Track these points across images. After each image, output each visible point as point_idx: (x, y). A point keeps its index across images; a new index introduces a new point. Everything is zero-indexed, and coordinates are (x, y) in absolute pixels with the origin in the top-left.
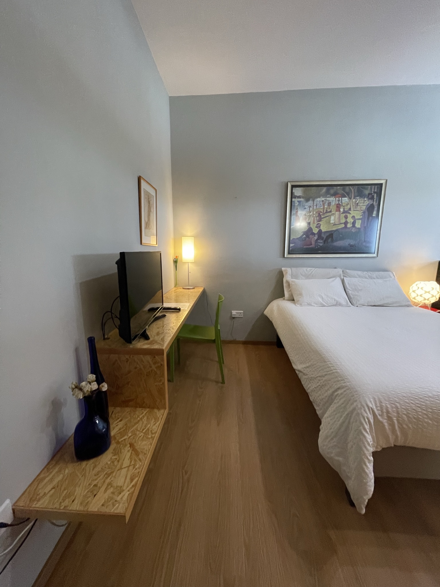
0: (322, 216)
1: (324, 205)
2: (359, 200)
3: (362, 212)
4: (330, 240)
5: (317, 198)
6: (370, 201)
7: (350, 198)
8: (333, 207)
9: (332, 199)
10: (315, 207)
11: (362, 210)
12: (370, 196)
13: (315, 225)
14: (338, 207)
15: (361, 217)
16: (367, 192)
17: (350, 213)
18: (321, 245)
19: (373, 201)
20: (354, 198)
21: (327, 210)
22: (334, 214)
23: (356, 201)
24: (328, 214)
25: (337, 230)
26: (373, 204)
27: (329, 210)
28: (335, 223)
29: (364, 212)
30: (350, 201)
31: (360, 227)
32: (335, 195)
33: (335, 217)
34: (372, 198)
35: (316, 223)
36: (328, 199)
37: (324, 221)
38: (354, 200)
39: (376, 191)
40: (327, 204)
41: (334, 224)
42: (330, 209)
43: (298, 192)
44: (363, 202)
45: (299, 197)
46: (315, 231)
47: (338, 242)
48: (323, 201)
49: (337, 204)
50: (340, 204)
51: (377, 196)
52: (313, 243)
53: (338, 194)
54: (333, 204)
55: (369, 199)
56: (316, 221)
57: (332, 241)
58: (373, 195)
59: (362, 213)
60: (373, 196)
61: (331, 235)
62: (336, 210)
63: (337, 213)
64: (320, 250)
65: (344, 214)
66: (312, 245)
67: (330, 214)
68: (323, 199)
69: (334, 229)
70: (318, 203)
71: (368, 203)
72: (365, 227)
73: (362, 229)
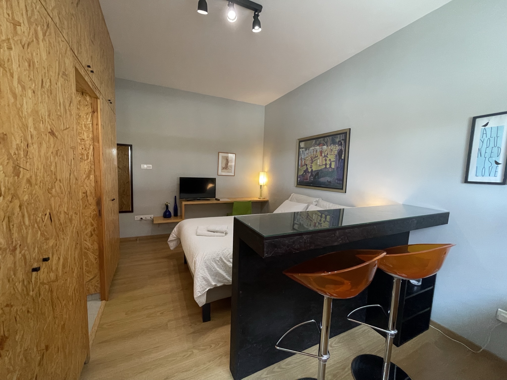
0: (313, 160)
1: (314, 151)
2: (332, 147)
3: (335, 155)
4: (317, 177)
5: (310, 148)
6: (340, 146)
7: (328, 146)
8: (319, 154)
9: (318, 148)
10: (309, 154)
11: (335, 154)
12: (340, 143)
13: (310, 166)
14: (321, 152)
15: (335, 160)
16: (337, 140)
17: (327, 157)
18: (312, 180)
19: (342, 147)
20: (330, 146)
21: (315, 156)
22: (319, 158)
23: (331, 148)
24: (316, 158)
25: (321, 170)
26: (341, 149)
27: (316, 156)
28: (320, 164)
29: (336, 156)
30: (327, 148)
31: (334, 167)
32: (319, 145)
33: (320, 160)
34: (341, 144)
35: (310, 164)
36: (316, 148)
37: (314, 163)
38: (330, 147)
39: (343, 138)
40: (315, 151)
42: (317, 154)
43: (302, 145)
44: (335, 148)
45: (302, 148)
46: (310, 170)
47: (322, 179)
48: (313, 149)
49: (320, 151)
51: (344, 143)
52: (308, 178)
54: (318, 151)
56: (310, 163)
57: (318, 178)
60: (342, 143)
61: (317, 174)
63: (321, 157)
64: (312, 184)
65: (324, 158)
66: (307, 180)
67: (317, 158)
68: (313, 148)
69: (320, 169)
70: (311, 151)
71: (338, 148)
72: (337, 168)
73: (335, 170)
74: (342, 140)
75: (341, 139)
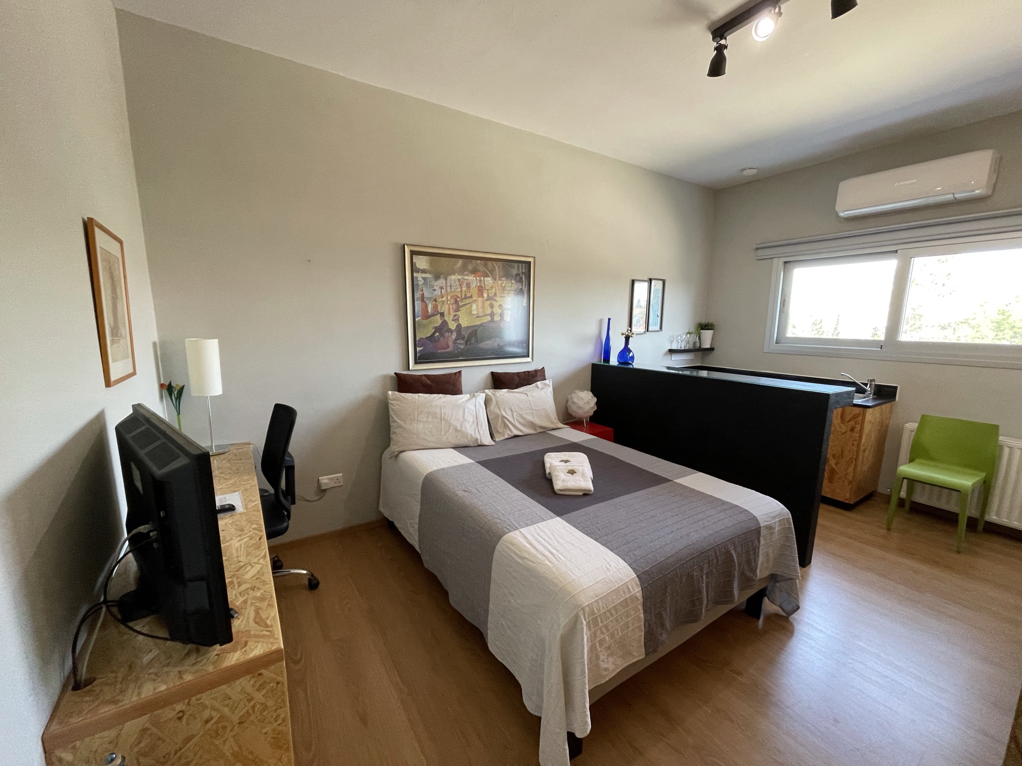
0: (460, 304)
1: (461, 285)
4: (473, 340)
5: (450, 274)
6: (518, 283)
7: (495, 279)
8: (474, 291)
10: (449, 288)
12: (518, 278)
13: (451, 317)
14: (481, 290)
15: (510, 306)
18: (462, 347)
19: (522, 286)
20: (499, 280)
21: (466, 295)
22: (475, 300)
23: (502, 284)
24: (467, 301)
25: (482, 325)
26: (522, 289)
27: (468, 295)
31: (510, 320)
32: (474, 272)
33: (477, 305)
34: (521, 281)
35: (453, 314)
37: (463, 311)
38: (499, 282)
39: (524, 271)
40: (465, 285)
41: (477, 315)
42: (469, 292)
43: (421, 263)
45: (424, 271)
46: (452, 326)
47: (485, 342)
48: (459, 280)
49: (479, 287)
50: (482, 287)
51: (526, 278)
52: (451, 344)
53: (478, 271)
54: (473, 285)
55: (517, 282)
56: (451, 311)
57: (477, 341)
58: (521, 276)
60: (521, 278)
61: (474, 333)
62: (478, 294)
63: (480, 299)
64: (462, 356)
65: (489, 302)
66: (449, 347)
67: (471, 300)
68: (460, 277)
70: (453, 282)
71: (516, 287)
72: (516, 321)
73: (512, 324)
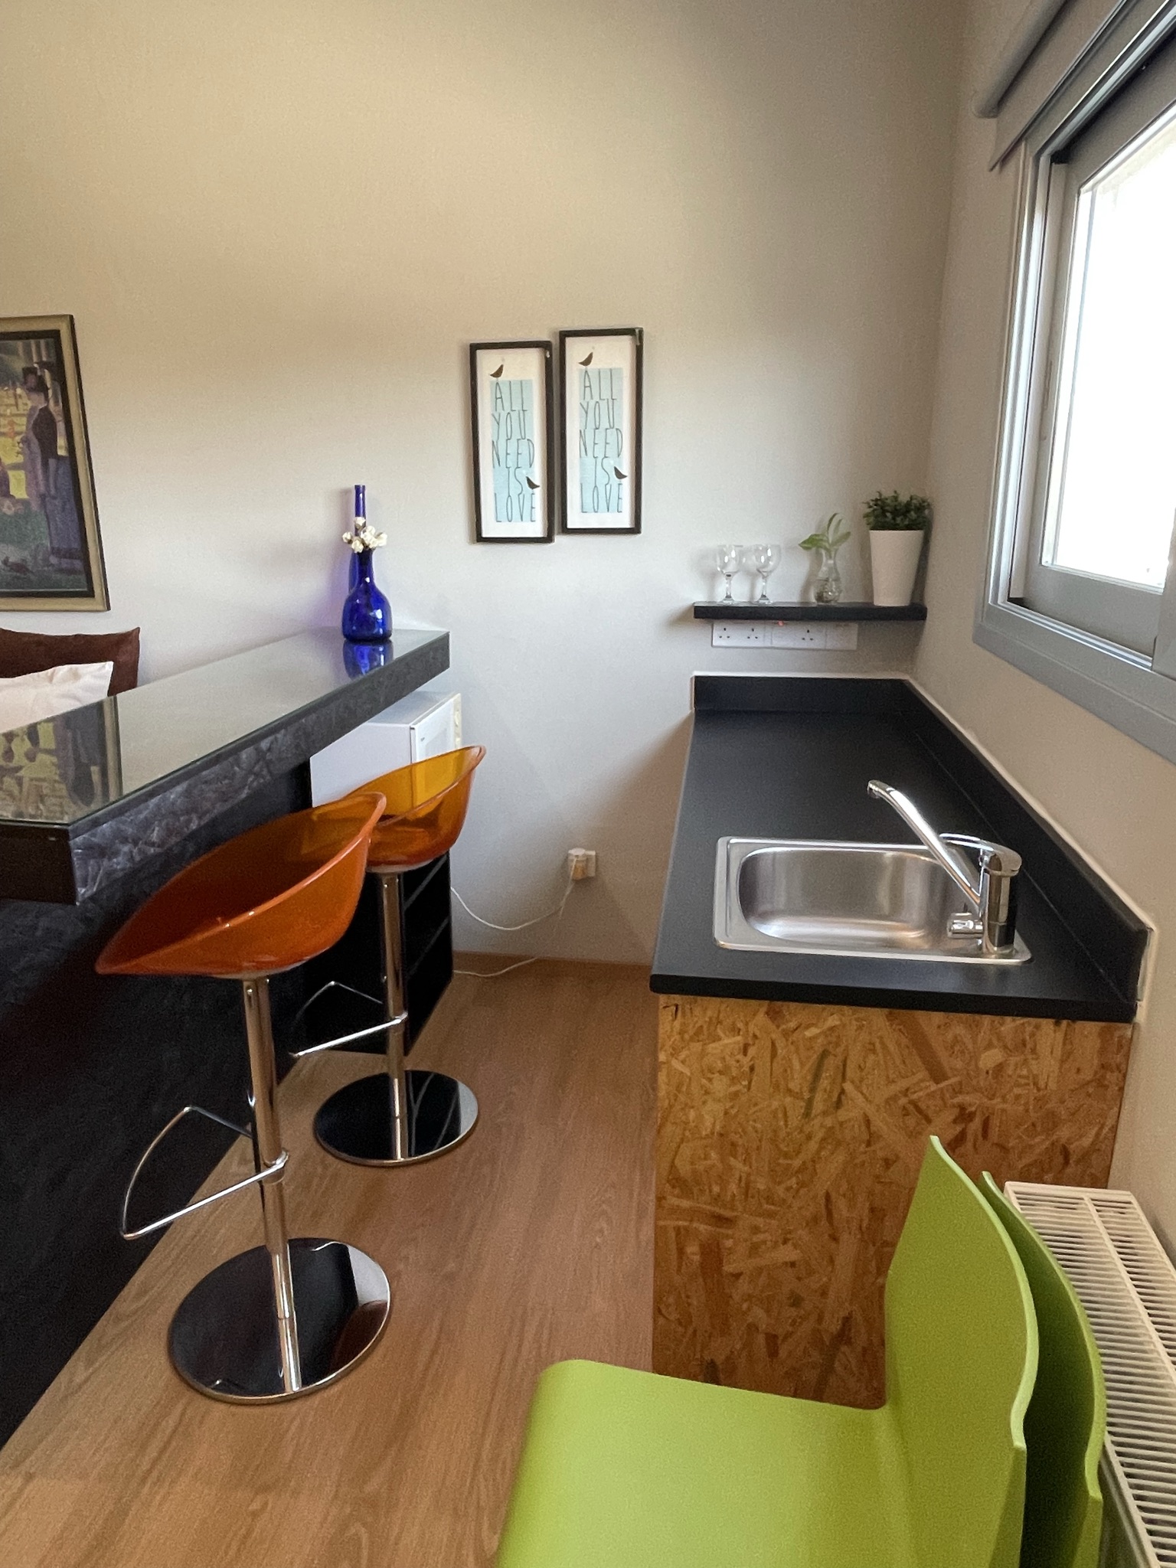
3: (18, 438)
6: (35, 396)
11: (18, 433)
12: (32, 380)
15: (20, 459)
19: (47, 399)
26: (46, 409)
29: (26, 441)
31: (25, 496)
34: (41, 388)
39: (45, 360)
44: (12, 402)
51: (53, 379)
55: (31, 390)
58: (39, 373)
59: (21, 445)
60: (42, 380)
71: (30, 404)
72: (43, 497)
73: (35, 506)
74: (43, 365)
75: (35, 359)
